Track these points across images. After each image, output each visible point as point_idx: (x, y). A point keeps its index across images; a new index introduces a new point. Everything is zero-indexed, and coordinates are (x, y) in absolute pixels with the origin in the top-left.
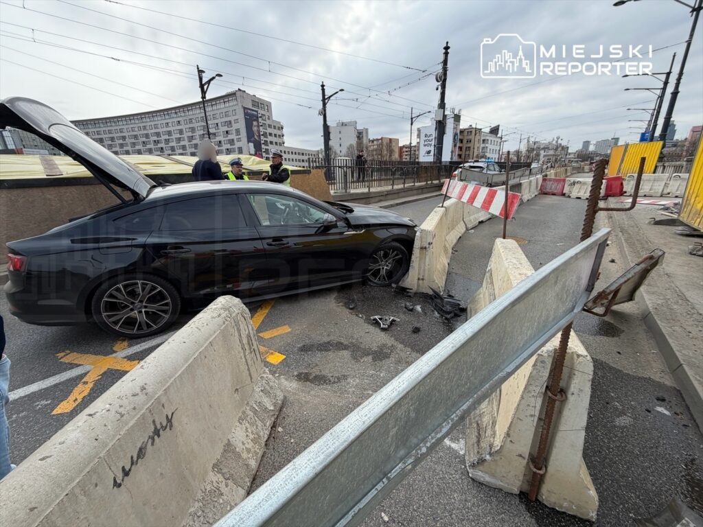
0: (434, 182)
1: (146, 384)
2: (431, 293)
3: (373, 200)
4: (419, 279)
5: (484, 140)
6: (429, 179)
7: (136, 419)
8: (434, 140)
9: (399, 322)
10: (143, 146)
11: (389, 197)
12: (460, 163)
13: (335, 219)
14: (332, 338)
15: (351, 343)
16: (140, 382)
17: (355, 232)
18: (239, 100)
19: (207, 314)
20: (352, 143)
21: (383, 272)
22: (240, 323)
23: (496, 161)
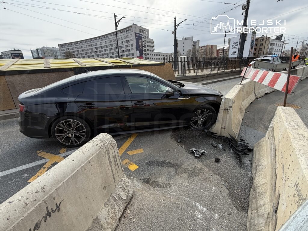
0: (236, 69)
1: (45, 185)
2: (229, 137)
3: (199, 80)
4: (222, 128)
5: (271, 44)
6: (234, 67)
7: (35, 206)
8: (238, 45)
9: (207, 153)
10: (90, 54)
11: (208, 78)
12: (255, 58)
13: (173, 91)
14: (166, 159)
15: (176, 163)
16: (42, 184)
17: (184, 99)
18: (133, 29)
19: (91, 143)
20: (190, 49)
21: (200, 122)
22: (110, 149)
23: (279, 56)
